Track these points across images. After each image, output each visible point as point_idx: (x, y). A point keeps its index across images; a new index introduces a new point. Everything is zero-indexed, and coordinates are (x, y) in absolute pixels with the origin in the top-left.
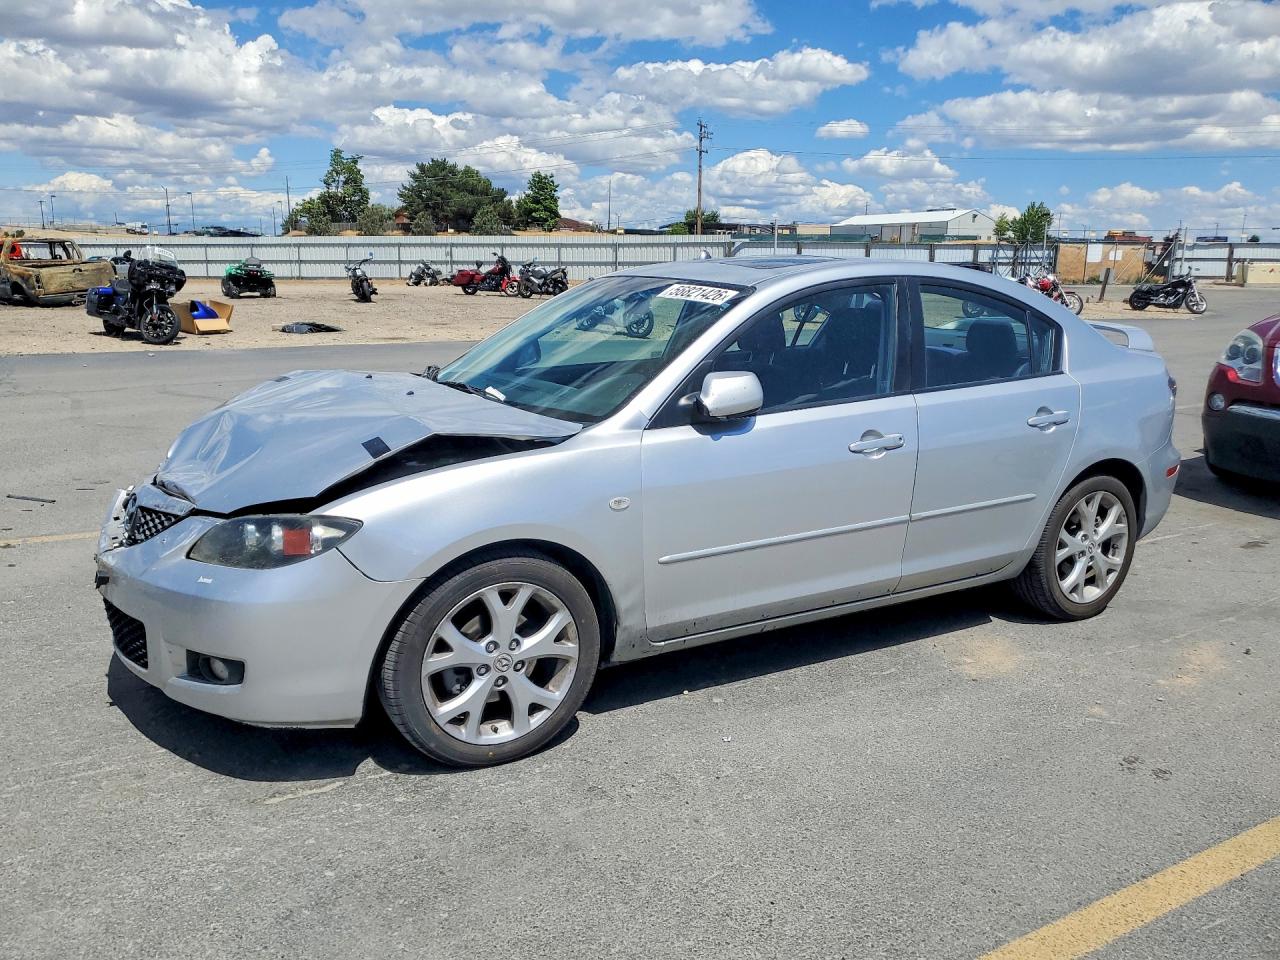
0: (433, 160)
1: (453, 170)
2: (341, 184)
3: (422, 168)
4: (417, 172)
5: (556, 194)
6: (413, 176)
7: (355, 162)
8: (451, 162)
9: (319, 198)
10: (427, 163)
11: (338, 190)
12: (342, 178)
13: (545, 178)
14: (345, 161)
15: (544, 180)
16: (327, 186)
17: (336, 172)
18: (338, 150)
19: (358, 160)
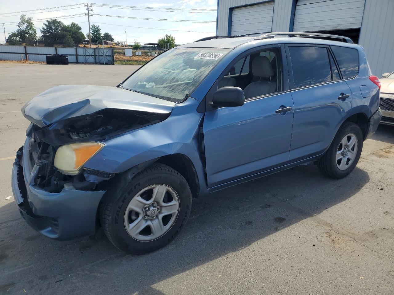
1: (59, 23)
2: (25, 28)
3: (48, 21)
4: (47, 23)
5: (100, 33)
6: (46, 25)
8: (58, 20)
9: (17, 32)
10: (50, 20)
11: (24, 27)
12: (25, 25)
14: (27, 19)
15: (96, 28)
16: (19, 27)
17: (23, 23)
18: (24, 15)
19: (32, 19)
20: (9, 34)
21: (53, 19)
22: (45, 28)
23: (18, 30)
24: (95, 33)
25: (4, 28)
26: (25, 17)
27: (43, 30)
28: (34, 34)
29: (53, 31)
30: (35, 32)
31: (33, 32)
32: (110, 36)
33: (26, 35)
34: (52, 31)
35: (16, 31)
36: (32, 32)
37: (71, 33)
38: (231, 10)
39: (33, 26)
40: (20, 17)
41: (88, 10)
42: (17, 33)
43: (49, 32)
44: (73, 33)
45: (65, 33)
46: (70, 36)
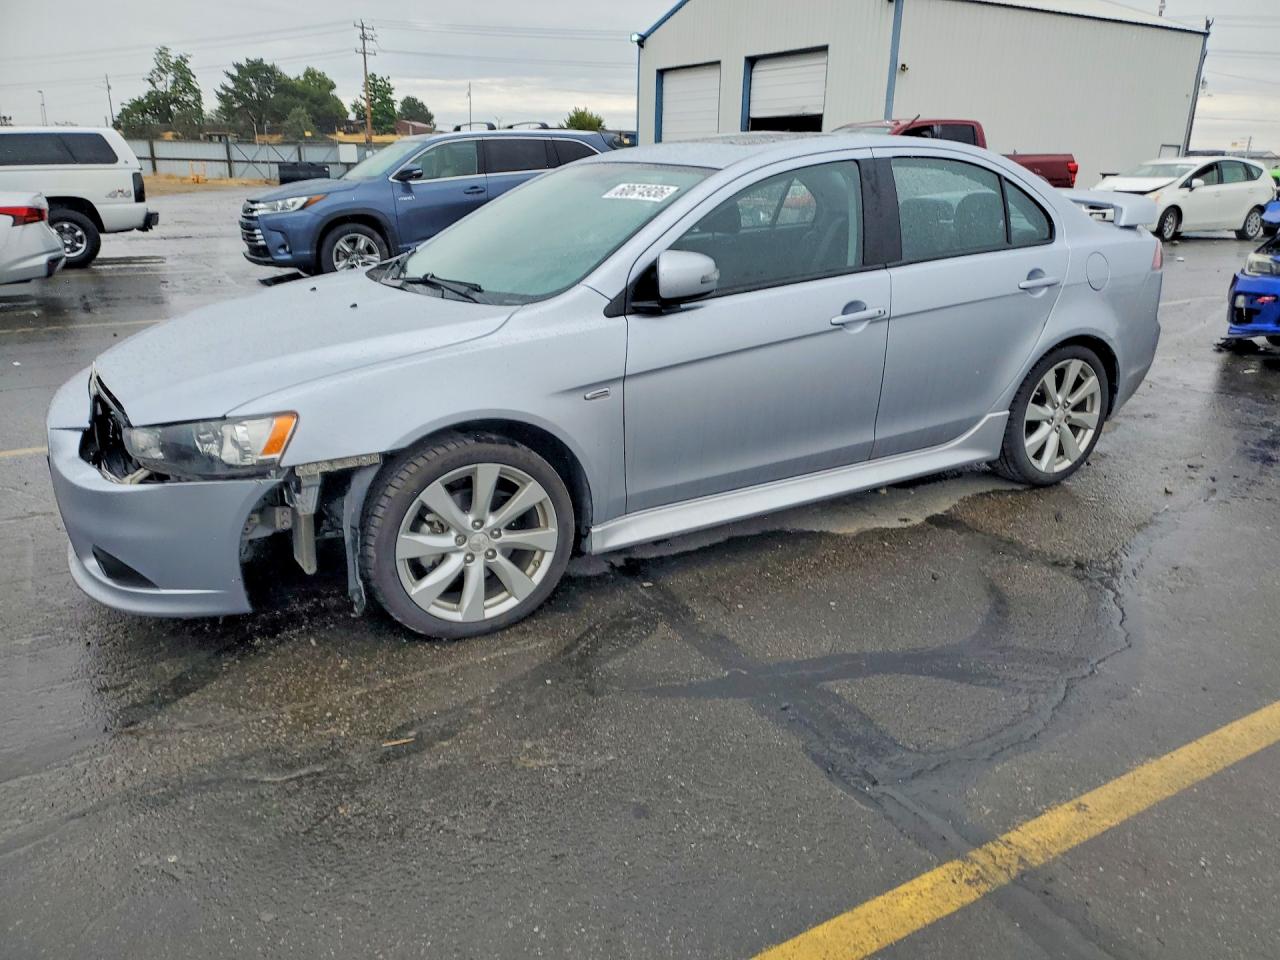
0: (247, 60)
1: (271, 70)
2: (170, 85)
3: (238, 67)
4: (235, 73)
5: (393, 97)
6: (232, 77)
7: (186, 61)
8: (268, 62)
9: (145, 97)
10: (244, 64)
11: (166, 84)
12: (170, 77)
13: (382, 80)
14: (173, 60)
15: (379, 83)
16: (154, 84)
17: (163, 71)
18: (165, 48)
19: (188, 59)
20: (122, 104)
21: (252, 59)
22: (231, 85)
23: (150, 93)
24: (378, 100)
25: (109, 87)
26: (169, 54)
27: (224, 93)
28: (196, 105)
29: (254, 95)
30: (199, 98)
31: (192, 98)
32: (422, 105)
33: (172, 107)
34: (250, 95)
35: (143, 97)
36: (190, 98)
37: (308, 99)
38: (661, 73)
39: (192, 79)
40: (152, 53)
41: (364, 38)
42: (146, 101)
43: (239, 97)
44: (314, 101)
45: (289, 99)
46: (304, 111)
